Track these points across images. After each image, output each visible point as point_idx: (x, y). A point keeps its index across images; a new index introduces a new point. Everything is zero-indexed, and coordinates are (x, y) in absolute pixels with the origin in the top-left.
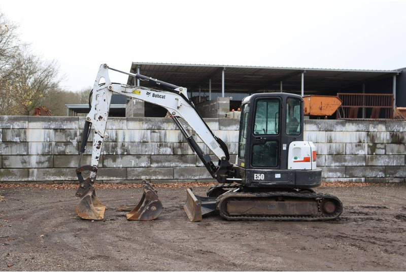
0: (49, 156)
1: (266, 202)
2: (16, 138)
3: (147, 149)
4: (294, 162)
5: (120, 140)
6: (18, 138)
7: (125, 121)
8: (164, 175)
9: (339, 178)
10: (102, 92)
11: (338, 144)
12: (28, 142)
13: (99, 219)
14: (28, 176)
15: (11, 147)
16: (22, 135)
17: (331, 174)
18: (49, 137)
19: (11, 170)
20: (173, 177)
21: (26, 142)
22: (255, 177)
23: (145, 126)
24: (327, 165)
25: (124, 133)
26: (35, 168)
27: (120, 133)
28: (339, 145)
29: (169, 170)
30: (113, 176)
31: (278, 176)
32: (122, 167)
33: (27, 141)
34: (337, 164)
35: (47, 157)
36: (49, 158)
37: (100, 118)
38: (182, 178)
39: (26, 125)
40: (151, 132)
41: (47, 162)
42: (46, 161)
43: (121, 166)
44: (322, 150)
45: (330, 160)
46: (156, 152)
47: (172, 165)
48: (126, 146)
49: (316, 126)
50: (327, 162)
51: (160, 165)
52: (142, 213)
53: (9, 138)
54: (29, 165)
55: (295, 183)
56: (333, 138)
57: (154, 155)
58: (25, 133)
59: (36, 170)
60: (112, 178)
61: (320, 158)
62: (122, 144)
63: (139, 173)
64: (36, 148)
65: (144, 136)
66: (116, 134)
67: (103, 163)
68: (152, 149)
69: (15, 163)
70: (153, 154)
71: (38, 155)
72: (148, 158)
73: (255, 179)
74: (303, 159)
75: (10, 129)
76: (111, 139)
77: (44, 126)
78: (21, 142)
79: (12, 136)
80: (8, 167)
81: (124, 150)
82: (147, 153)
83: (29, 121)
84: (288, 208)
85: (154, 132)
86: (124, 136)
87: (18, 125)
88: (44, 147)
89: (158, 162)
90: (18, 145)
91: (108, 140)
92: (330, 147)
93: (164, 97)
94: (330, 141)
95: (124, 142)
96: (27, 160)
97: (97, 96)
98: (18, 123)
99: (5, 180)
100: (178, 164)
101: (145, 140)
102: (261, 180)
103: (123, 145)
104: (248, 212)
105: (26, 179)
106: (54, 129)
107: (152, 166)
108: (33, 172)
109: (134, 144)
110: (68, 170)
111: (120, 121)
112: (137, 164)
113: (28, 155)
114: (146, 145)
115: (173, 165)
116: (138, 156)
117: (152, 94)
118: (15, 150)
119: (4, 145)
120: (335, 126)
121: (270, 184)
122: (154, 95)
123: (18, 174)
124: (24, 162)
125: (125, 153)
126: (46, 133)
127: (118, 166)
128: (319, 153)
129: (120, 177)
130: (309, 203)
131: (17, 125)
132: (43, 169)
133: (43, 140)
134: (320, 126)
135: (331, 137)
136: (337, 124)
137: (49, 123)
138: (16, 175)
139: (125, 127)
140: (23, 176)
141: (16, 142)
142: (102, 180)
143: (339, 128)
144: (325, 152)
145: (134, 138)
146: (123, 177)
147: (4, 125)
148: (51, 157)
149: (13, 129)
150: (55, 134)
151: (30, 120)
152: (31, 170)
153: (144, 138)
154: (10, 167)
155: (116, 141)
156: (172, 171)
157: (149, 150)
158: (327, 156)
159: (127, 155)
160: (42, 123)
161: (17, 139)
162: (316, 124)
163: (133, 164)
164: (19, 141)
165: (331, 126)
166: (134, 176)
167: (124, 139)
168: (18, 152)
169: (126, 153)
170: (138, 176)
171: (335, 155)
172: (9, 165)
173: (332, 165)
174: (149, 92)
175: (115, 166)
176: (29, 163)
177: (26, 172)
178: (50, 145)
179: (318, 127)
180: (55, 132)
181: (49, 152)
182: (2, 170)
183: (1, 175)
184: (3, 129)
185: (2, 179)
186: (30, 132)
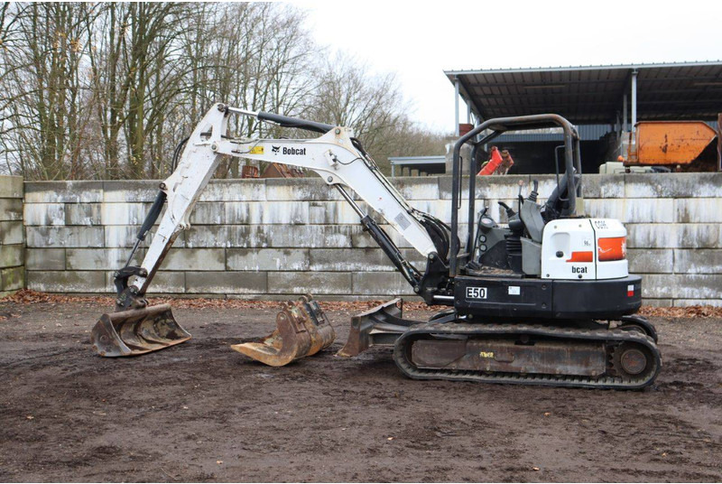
2: (85, 219)
3: (302, 237)
5: (255, 220)
6: (89, 219)
7: (263, 186)
8: (335, 285)
9: (707, 298)
11: (704, 227)
12: (104, 226)
14: (105, 285)
15: (78, 234)
16: (95, 213)
17: (686, 291)
18: (137, 218)
19: (79, 273)
20: (352, 289)
21: (100, 225)
23: (299, 194)
24: (677, 270)
25: (261, 207)
27: (255, 208)
28: (708, 227)
29: (343, 276)
30: (244, 287)
32: (259, 271)
33: (103, 223)
34: (703, 269)
36: (138, 253)
38: (367, 292)
39: (100, 195)
40: (310, 206)
41: (134, 261)
42: (133, 258)
43: (257, 268)
44: (664, 238)
45: (684, 261)
46: (319, 244)
47: (348, 268)
48: (265, 232)
49: (649, 187)
50: (676, 264)
51: (326, 267)
53: (74, 220)
54: (107, 266)
56: (692, 214)
57: (316, 248)
58: (99, 208)
60: (241, 290)
61: (662, 256)
62: (259, 228)
63: (289, 282)
64: (116, 237)
65: (296, 213)
66: (248, 210)
67: (226, 262)
68: (312, 238)
69: (84, 261)
70: (313, 246)
71: (120, 247)
72: (305, 253)
75: (75, 203)
76: (238, 219)
77: (127, 198)
78: (93, 225)
79: (80, 214)
80: (74, 268)
81: (262, 238)
82: (302, 245)
83: (105, 190)
85: (314, 205)
86: (262, 213)
87: (89, 197)
88: (129, 234)
89: (321, 261)
90: (89, 231)
91: (234, 221)
92: (685, 232)
94: (685, 219)
95: (262, 224)
96: (103, 257)
98: (88, 193)
99: (70, 290)
100: (360, 265)
101: (299, 220)
103: (260, 231)
105: (102, 290)
106: (144, 202)
107: (312, 268)
109: (280, 228)
110: (167, 274)
111: (254, 185)
112: (285, 266)
113: (104, 247)
114: (301, 231)
115: (351, 267)
116: (287, 250)
118: (87, 238)
119: (67, 232)
120: (697, 185)
123: (90, 281)
124: (99, 260)
125: (264, 245)
126: (132, 209)
127: (252, 269)
128: (659, 245)
129: (256, 289)
131: (86, 197)
133: (127, 223)
134: (660, 187)
135: (686, 210)
136: (702, 181)
137: (137, 193)
138: (86, 283)
139: (262, 196)
140: (98, 285)
141: (85, 226)
142: (226, 294)
143: (706, 190)
144: (673, 242)
145: (278, 216)
146: (260, 289)
147: (68, 197)
148: (140, 252)
149: (81, 203)
150: (146, 211)
151: (106, 188)
152: (109, 274)
153: (296, 217)
154: (78, 268)
155: (247, 223)
156: (350, 278)
157: (307, 240)
158: (677, 252)
159: (267, 247)
160: (125, 192)
161: (87, 221)
162: (649, 181)
163: (278, 264)
164: (89, 223)
165: (687, 185)
166: (280, 286)
167: (261, 219)
168: (89, 244)
169: (266, 244)
170: (287, 287)
171: (698, 249)
172: (76, 265)
173: (689, 271)
175: (246, 269)
176: (107, 264)
177: (102, 276)
179: (656, 190)
180: (146, 208)
182: (66, 273)
183: (64, 281)
184: (65, 203)
185: (66, 289)
186: (106, 209)
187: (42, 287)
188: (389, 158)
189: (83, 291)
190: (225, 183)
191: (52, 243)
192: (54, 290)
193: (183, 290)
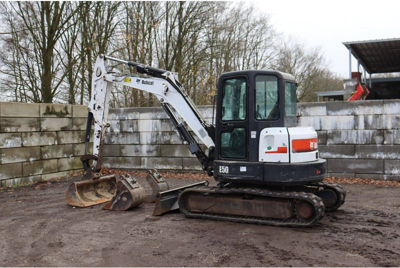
0: (157, 145)
1: (230, 199)
2: (130, 128)
4: (266, 152)
6: (132, 128)
10: (99, 82)
12: (140, 132)
13: (82, 206)
14: (140, 164)
15: (127, 137)
16: (135, 125)
18: (156, 127)
19: (127, 158)
21: (138, 132)
22: (220, 169)
26: (146, 157)
31: (243, 169)
35: (155, 146)
36: (157, 147)
37: (99, 107)
39: (138, 116)
41: (155, 152)
42: (155, 150)
52: (114, 203)
53: (125, 129)
54: (141, 154)
55: (263, 179)
58: (137, 123)
59: (146, 159)
64: (146, 138)
69: (130, 152)
71: (148, 144)
73: (220, 172)
74: (276, 150)
75: (125, 120)
77: (152, 117)
78: (134, 132)
79: (127, 126)
80: (124, 155)
83: (140, 113)
84: (254, 208)
87: (131, 117)
88: (152, 137)
90: (132, 135)
93: (152, 83)
96: (139, 149)
97: (95, 86)
98: (131, 114)
99: (123, 167)
102: (225, 173)
104: (210, 210)
105: (139, 167)
106: (160, 119)
108: (144, 161)
110: (173, 159)
113: (140, 144)
117: (141, 81)
118: (131, 139)
119: (121, 135)
121: (234, 178)
122: (143, 82)
123: (133, 162)
124: (137, 151)
126: (154, 123)
130: (278, 203)
131: (130, 116)
132: (151, 158)
133: (151, 131)
137: (156, 114)
138: (131, 163)
140: (136, 164)
141: (130, 133)
147: (122, 117)
148: (158, 146)
149: (128, 120)
150: (161, 124)
151: (141, 112)
152: (142, 159)
154: (126, 155)
160: (150, 113)
161: (131, 130)
168: (132, 142)
172: (125, 154)
174: (139, 79)
176: (141, 152)
177: (139, 160)
178: (158, 134)
180: (161, 123)
181: (157, 142)
182: (120, 158)
183: (119, 162)
184: (120, 120)
185: (120, 167)
186: (141, 123)
187: (109, 166)
188: (316, 93)
189: (129, 168)
190: (203, 108)
191: (113, 142)
192: (114, 167)
193: (181, 168)
